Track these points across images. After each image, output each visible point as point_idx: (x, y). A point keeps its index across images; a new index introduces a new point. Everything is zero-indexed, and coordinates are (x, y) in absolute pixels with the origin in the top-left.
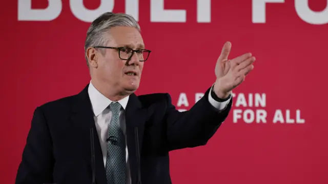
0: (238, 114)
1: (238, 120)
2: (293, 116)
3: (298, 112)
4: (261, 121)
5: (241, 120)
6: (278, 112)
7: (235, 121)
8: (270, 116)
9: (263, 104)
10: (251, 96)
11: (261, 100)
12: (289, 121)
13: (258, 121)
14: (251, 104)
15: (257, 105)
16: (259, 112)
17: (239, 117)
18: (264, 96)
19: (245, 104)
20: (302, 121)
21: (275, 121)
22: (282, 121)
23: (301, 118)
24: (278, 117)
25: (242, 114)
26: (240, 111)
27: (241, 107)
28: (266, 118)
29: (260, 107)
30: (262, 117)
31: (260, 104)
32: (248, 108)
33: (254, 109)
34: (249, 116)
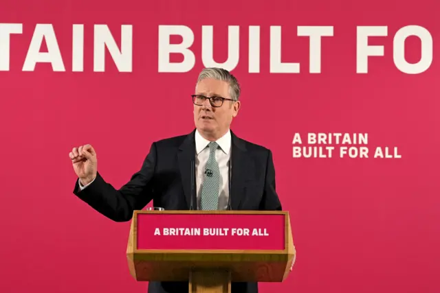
0: (344, 150)
1: (344, 155)
2: (391, 152)
3: (396, 149)
4: (364, 156)
5: (346, 156)
6: (379, 149)
7: (342, 156)
8: (372, 152)
9: (366, 142)
10: (355, 135)
11: (364, 138)
12: (388, 156)
13: (361, 156)
14: (355, 142)
15: (360, 142)
16: (361, 149)
17: (345, 152)
18: (366, 135)
19: (350, 143)
20: (400, 156)
21: (376, 156)
22: (382, 156)
23: (398, 154)
24: (378, 152)
25: (347, 151)
26: (346, 148)
27: (347, 144)
28: (368, 154)
29: (363, 145)
30: (364, 152)
31: (362, 142)
32: (352, 145)
33: (358, 146)
34: (353, 152)
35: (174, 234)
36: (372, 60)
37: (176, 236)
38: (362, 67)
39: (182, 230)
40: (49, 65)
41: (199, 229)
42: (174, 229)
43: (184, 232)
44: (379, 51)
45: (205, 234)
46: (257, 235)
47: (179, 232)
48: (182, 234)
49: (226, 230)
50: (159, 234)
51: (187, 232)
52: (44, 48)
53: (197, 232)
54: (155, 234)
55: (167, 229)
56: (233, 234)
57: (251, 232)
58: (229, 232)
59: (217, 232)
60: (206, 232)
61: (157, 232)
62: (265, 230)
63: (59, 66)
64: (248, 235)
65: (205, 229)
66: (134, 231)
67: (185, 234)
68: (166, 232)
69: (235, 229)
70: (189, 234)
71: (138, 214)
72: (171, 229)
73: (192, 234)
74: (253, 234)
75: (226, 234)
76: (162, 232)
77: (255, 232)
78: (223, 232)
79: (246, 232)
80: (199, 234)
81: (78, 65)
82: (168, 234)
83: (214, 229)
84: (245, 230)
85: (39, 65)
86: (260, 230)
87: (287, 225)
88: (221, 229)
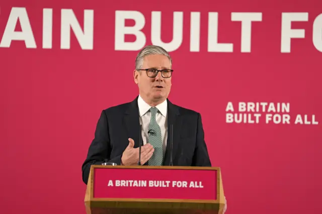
0: (269, 117)
1: (269, 121)
2: (310, 119)
3: (313, 117)
4: (286, 122)
5: (271, 122)
6: (299, 116)
7: (267, 122)
8: (293, 119)
9: (288, 110)
10: (279, 105)
11: (286, 107)
12: (306, 122)
13: (284, 122)
14: (279, 110)
15: (283, 111)
16: (284, 116)
17: (270, 119)
18: (288, 104)
19: (274, 111)
20: (317, 123)
21: (296, 122)
22: (301, 122)
23: (316, 121)
24: (299, 119)
25: (272, 118)
26: (271, 115)
27: (272, 112)
28: (290, 121)
29: (285, 113)
30: (286, 119)
31: (285, 110)
32: (276, 113)
33: (281, 114)
34: (277, 119)
35: (125, 186)
36: (294, 41)
37: (126, 187)
38: (286, 48)
39: (131, 182)
40: (22, 43)
41: (146, 181)
42: (124, 181)
43: (133, 183)
44: (300, 34)
45: (150, 186)
46: (194, 187)
47: (129, 183)
48: (131, 185)
49: (168, 182)
50: (112, 185)
51: (136, 184)
52: (18, 28)
53: (144, 183)
54: (109, 185)
55: (119, 181)
56: (173, 186)
57: (188, 185)
58: (171, 184)
59: (161, 184)
60: (152, 184)
61: (110, 183)
62: (200, 183)
63: (31, 44)
64: (186, 186)
65: (150, 182)
66: (91, 182)
67: (134, 185)
68: (118, 183)
69: (176, 182)
70: (137, 186)
71: (95, 169)
72: (122, 181)
73: (140, 186)
74: (190, 186)
75: (168, 186)
76: (114, 183)
77: (192, 184)
78: (165, 184)
79: (184, 184)
80: (145, 185)
81: (47, 43)
82: (119, 185)
83: (158, 182)
84: (184, 182)
85: (14, 43)
86: (196, 183)
87: (219, 179)
88: (163, 182)
